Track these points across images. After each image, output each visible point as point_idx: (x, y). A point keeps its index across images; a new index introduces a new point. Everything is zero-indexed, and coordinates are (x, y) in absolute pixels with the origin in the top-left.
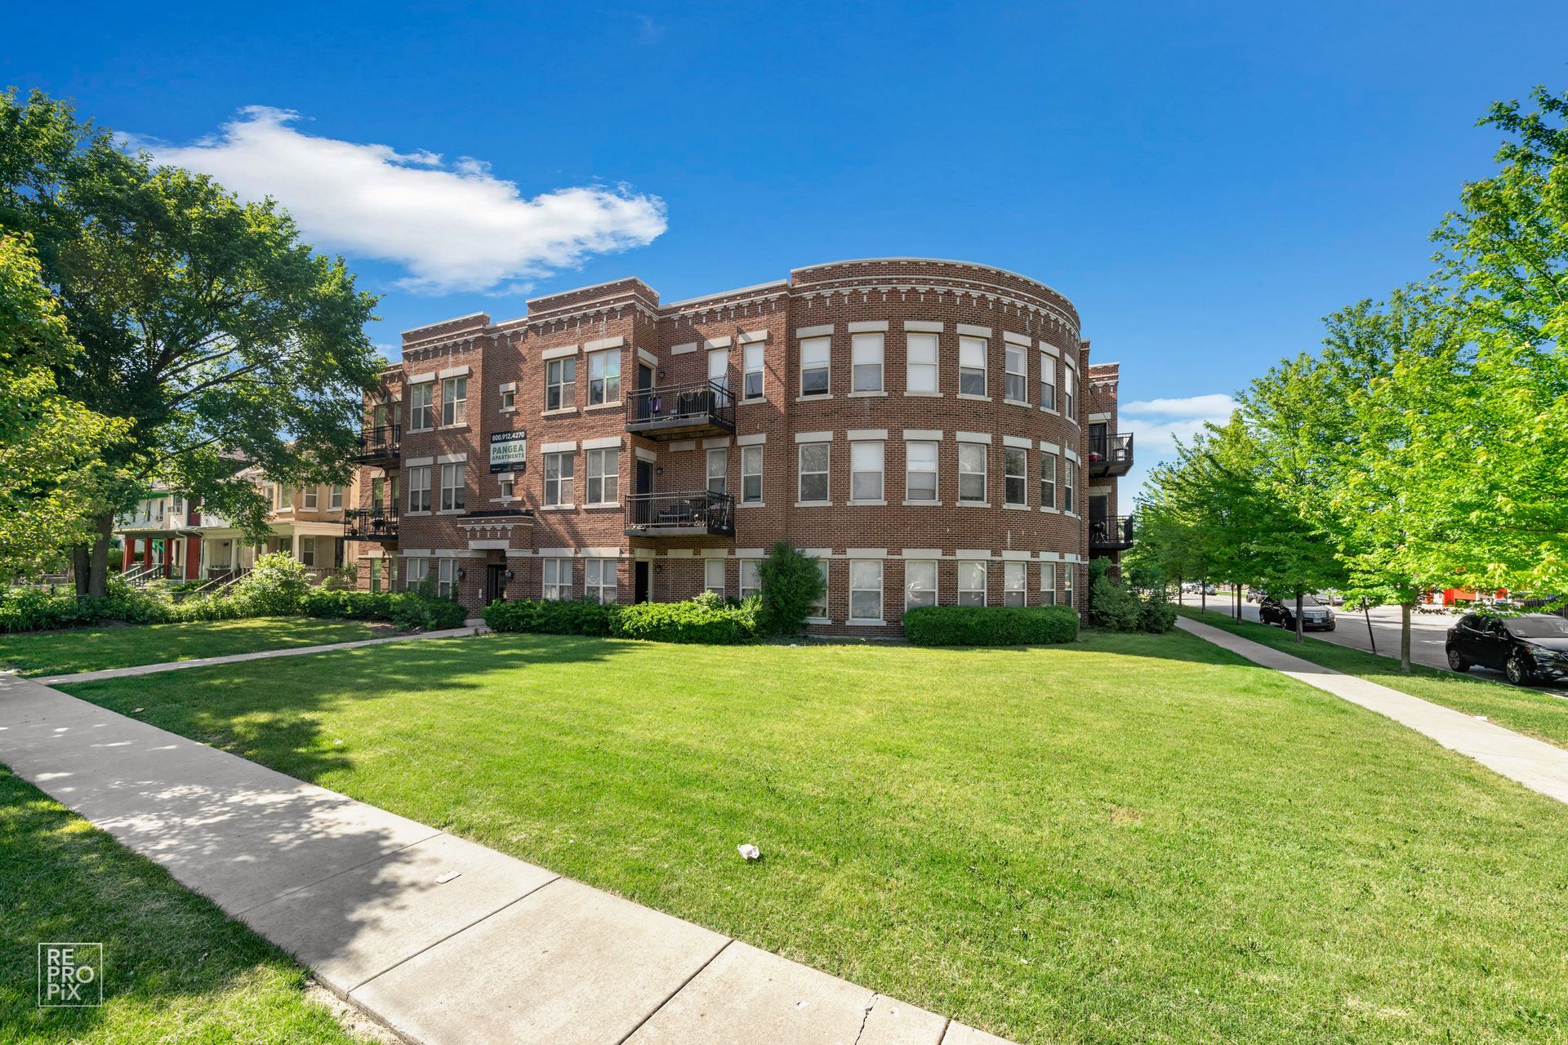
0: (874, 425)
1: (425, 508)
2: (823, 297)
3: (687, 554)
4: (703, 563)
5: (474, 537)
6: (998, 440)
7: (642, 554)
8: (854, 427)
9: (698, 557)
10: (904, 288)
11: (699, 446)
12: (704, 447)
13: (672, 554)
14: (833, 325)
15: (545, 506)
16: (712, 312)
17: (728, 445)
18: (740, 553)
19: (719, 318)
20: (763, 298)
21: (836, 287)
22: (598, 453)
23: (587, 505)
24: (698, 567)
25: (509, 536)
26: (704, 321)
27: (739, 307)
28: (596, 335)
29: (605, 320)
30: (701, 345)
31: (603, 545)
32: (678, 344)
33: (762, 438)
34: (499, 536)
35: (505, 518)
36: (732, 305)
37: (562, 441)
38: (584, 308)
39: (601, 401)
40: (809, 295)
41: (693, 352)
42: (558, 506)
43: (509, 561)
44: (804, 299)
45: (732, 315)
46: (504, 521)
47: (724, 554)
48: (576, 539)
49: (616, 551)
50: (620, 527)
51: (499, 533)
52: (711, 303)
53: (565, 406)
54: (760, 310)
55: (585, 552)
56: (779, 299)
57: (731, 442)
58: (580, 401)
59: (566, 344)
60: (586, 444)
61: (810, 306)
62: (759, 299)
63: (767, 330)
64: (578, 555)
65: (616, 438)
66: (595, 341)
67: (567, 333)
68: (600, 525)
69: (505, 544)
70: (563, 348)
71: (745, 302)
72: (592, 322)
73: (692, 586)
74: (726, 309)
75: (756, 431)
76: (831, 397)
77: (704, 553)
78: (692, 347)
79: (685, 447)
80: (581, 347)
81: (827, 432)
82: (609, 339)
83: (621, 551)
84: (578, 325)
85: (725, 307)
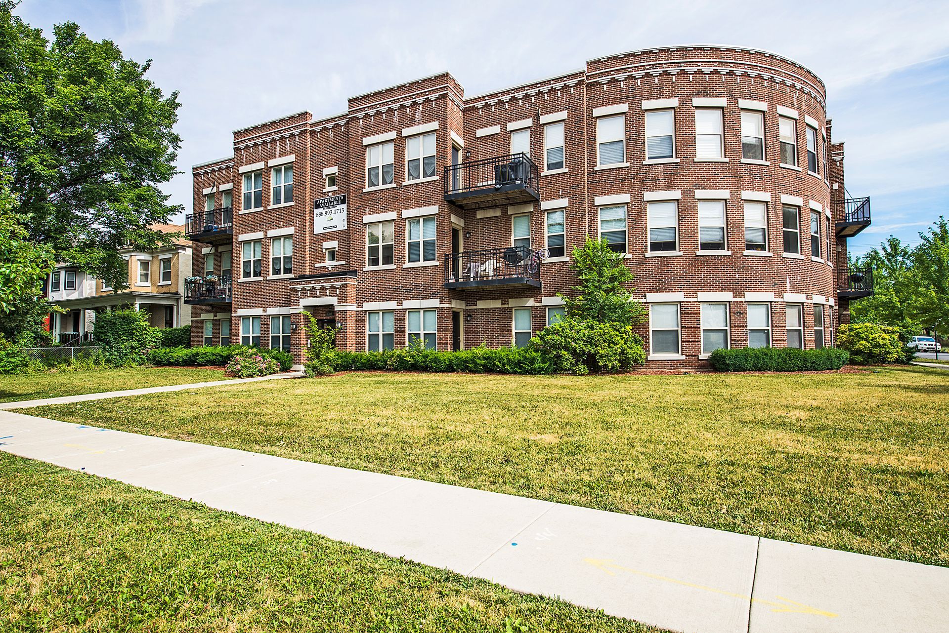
0: (669, 187)
1: (256, 275)
2: (617, 81)
3: (497, 304)
4: (511, 312)
5: (304, 295)
6: (776, 198)
7: (456, 305)
8: (649, 189)
9: (506, 306)
10: (691, 69)
11: (505, 212)
12: (509, 213)
13: (481, 305)
14: (627, 104)
15: (368, 268)
16: (514, 99)
17: (532, 210)
18: (547, 301)
19: (520, 104)
20: (562, 84)
21: (629, 72)
22: (415, 220)
23: (407, 265)
24: (506, 315)
25: (338, 293)
26: (507, 107)
27: (540, 93)
28: (412, 122)
29: (421, 109)
30: (504, 127)
31: (422, 297)
32: (482, 128)
33: (564, 202)
34: (328, 294)
35: (333, 279)
36: (533, 92)
37: (382, 212)
38: (401, 100)
39: (418, 177)
40: (604, 80)
41: (497, 134)
42: (381, 267)
43: (337, 315)
44: (600, 84)
45: (533, 101)
46: (332, 280)
47: (531, 302)
48: (398, 294)
49: (435, 303)
50: (440, 281)
51: (328, 291)
52: (513, 92)
53: (384, 183)
54: (559, 95)
55: (408, 304)
56: (577, 85)
57: (535, 208)
58: (399, 177)
59: (385, 132)
60: (406, 213)
61: (605, 89)
62: (558, 86)
63: (567, 111)
64: (400, 307)
65: (434, 206)
66: (411, 128)
67: (386, 122)
68: (420, 281)
69: (333, 301)
70: (381, 135)
71: (545, 89)
72: (408, 112)
73: (501, 331)
74: (527, 96)
75: (559, 197)
76: (628, 164)
77: (512, 303)
78: (496, 129)
79: (491, 213)
80: (399, 133)
81: (624, 195)
82: (425, 125)
83: (441, 303)
84: (396, 114)
85: (526, 94)
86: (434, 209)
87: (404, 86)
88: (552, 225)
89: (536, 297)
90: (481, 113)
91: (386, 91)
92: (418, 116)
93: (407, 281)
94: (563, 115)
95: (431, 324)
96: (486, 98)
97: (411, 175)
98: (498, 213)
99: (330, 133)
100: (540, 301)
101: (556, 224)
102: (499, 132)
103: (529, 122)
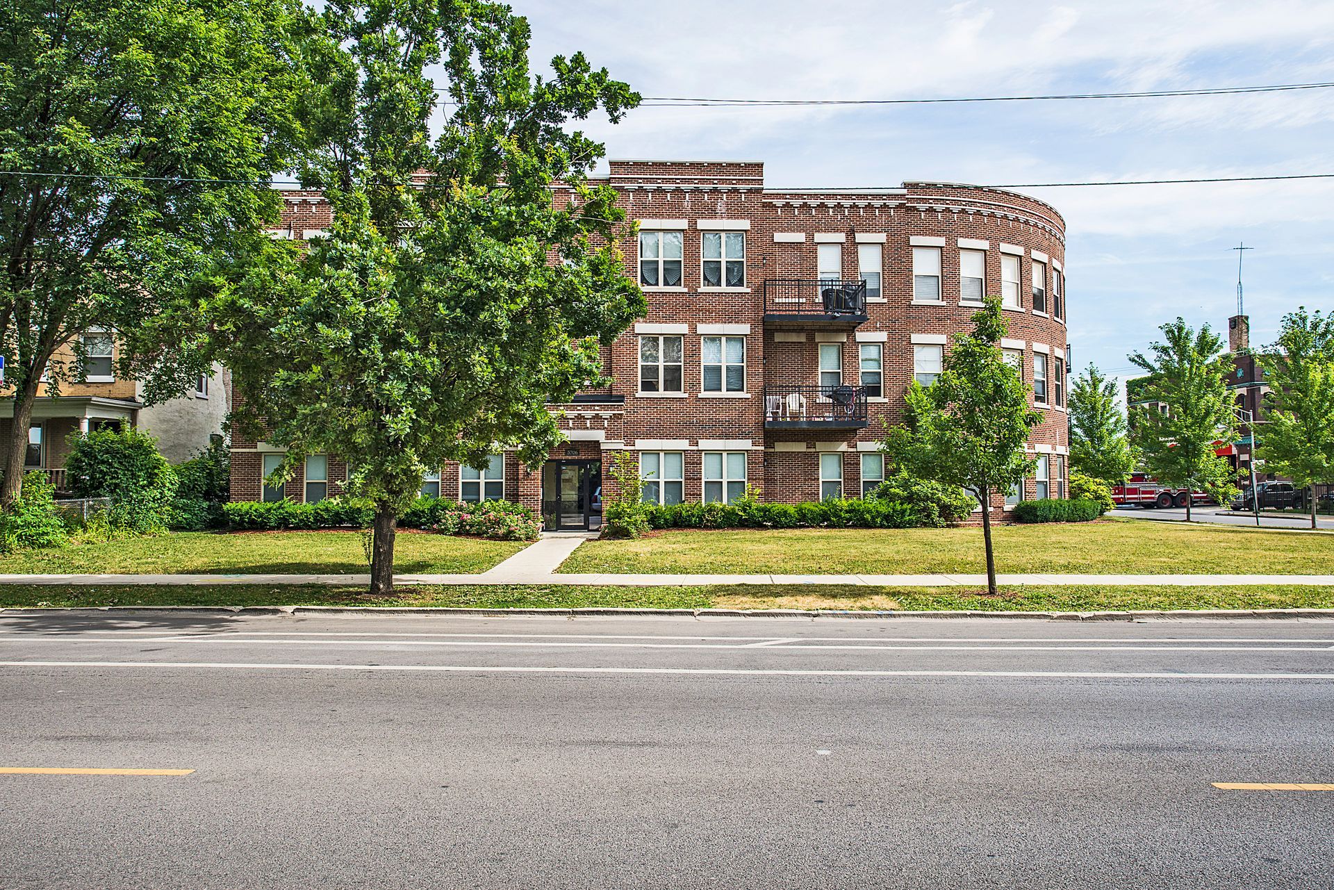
2: (935, 210)
4: (818, 457)
9: (812, 450)
11: (811, 339)
12: (816, 340)
13: (780, 447)
14: (944, 238)
15: (640, 394)
16: (822, 206)
17: (845, 340)
18: (862, 446)
19: (831, 213)
20: (882, 202)
21: (947, 204)
22: (714, 338)
23: (703, 394)
24: (811, 462)
25: (606, 425)
26: (814, 213)
27: (854, 206)
28: (713, 214)
29: (725, 199)
30: (810, 237)
31: (728, 437)
32: (782, 232)
33: (882, 336)
34: (588, 425)
35: (598, 406)
36: (847, 203)
37: (666, 322)
38: (696, 181)
39: (719, 284)
40: (922, 206)
41: (800, 243)
42: (661, 393)
43: (604, 455)
44: (917, 210)
45: (846, 213)
46: (596, 408)
47: (843, 447)
48: (693, 430)
49: (746, 444)
50: (751, 418)
51: (588, 421)
52: (822, 197)
53: (666, 283)
54: (877, 214)
55: (704, 444)
56: (897, 207)
57: (848, 338)
58: (692, 281)
59: (669, 217)
60: (702, 328)
61: (923, 217)
62: (877, 203)
63: (885, 234)
64: (695, 448)
65: (743, 325)
66: (710, 220)
67: (671, 205)
68: (722, 416)
69: (599, 435)
70: (664, 221)
71: (862, 203)
72: (706, 198)
73: (805, 480)
74: (839, 206)
75: (876, 329)
76: (944, 303)
77: (820, 446)
78: (800, 237)
79: (793, 338)
80: (693, 224)
81: (940, 335)
82: (730, 220)
83: (754, 444)
84: (687, 198)
85: (839, 203)
86: (745, 329)
87: (701, 164)
88: (866, 360)
89: (849, 442)
90: (779, 213)
91: (673, 164)
92: (721, 207)
93: (706, 415)
94: (882, 237)
95: (734, 470)
96: (788, 197)
97: (709, 281)
98: (802, 338)
99: (573, 199)
100: (855, 446)
101: (871, 360)
102: (804, 241)
103: (841, 237)
